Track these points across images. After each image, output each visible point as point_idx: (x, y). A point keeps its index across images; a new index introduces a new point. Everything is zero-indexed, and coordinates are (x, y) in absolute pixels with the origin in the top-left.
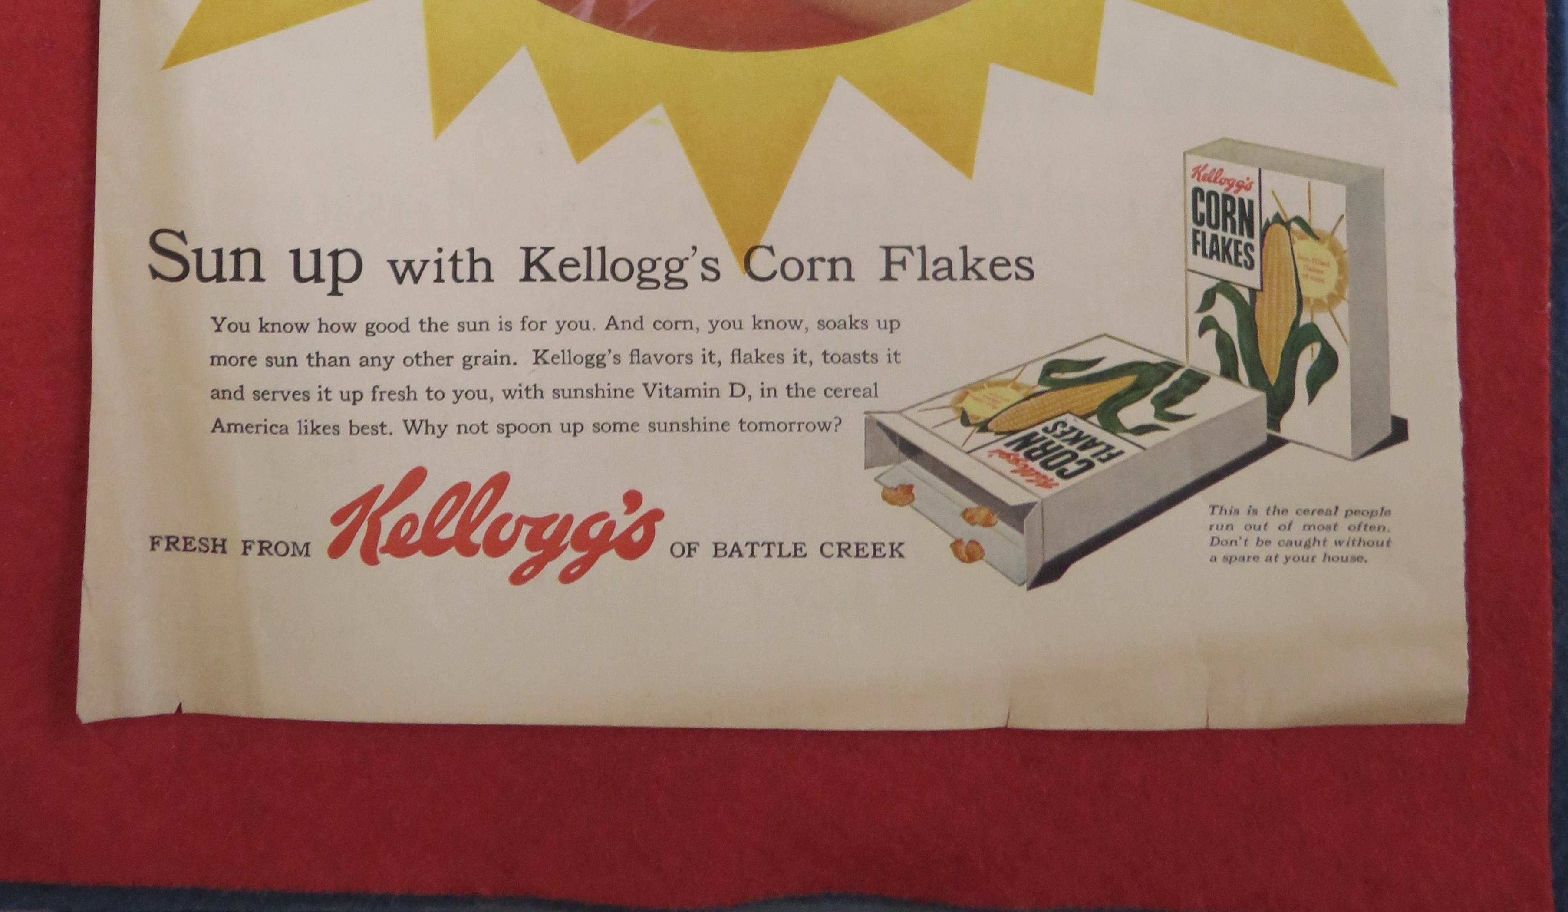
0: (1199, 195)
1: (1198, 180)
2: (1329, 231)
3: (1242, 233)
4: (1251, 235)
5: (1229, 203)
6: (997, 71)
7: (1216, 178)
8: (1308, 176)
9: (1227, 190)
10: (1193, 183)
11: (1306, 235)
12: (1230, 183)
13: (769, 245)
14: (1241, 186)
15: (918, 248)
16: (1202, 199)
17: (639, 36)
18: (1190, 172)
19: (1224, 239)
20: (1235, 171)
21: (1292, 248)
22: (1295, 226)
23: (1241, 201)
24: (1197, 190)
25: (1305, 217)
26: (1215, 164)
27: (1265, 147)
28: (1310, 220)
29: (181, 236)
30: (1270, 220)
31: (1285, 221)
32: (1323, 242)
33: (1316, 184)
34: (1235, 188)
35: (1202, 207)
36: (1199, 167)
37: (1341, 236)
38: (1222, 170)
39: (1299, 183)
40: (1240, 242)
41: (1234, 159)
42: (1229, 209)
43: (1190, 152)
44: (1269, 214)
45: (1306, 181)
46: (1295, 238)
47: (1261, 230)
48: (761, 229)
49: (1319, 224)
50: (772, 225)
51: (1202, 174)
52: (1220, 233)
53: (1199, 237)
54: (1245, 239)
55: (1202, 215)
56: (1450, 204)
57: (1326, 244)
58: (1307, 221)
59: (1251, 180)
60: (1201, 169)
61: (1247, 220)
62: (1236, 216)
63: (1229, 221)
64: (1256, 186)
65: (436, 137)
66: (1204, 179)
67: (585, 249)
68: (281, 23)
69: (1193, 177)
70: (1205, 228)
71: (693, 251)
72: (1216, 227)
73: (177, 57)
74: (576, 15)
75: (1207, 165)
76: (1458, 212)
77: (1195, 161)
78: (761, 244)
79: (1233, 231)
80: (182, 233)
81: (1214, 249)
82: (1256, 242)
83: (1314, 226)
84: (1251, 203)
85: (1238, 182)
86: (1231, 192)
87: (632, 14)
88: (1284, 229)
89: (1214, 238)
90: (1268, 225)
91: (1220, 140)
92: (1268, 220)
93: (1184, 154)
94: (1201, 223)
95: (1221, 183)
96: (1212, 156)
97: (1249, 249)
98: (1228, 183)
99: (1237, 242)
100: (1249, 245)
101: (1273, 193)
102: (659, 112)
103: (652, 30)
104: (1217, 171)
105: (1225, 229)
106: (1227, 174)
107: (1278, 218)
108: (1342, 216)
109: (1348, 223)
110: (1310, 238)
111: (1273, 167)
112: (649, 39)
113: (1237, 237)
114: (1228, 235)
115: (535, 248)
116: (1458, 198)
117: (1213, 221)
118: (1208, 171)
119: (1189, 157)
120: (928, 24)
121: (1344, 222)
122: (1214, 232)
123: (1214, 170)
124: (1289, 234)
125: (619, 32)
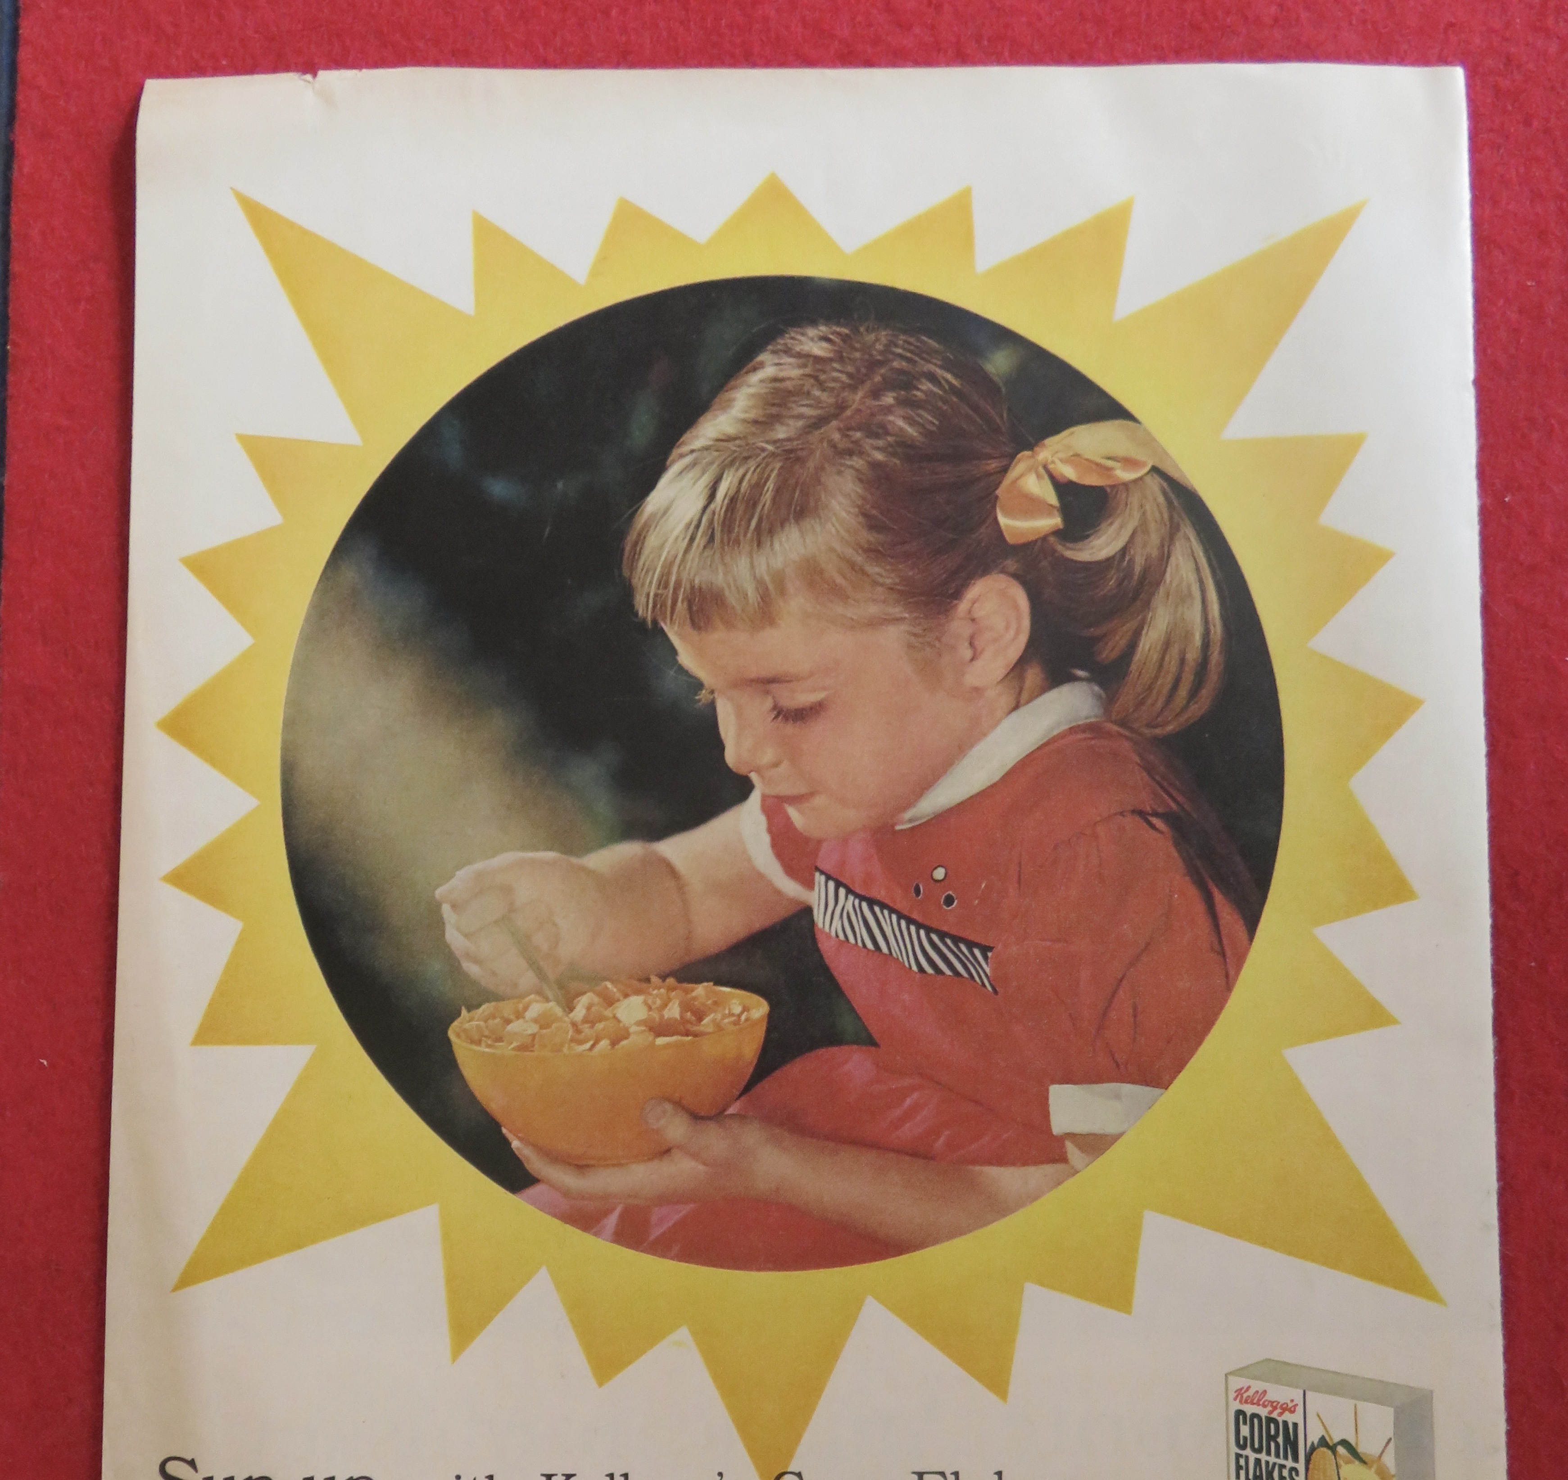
0: (1241, 1417)
1: (1241, 1402)
2: (1377, 1455)
3: (1286, 1458)
4: (1296, 1459)
5: (1272, 1426)
6: (1032, 1290)
7: (1259, 1400)
8: (1354, 1397)
9: (1271, 1412)
10: (1236, 1406)
11: (1352, 1458)
12: (1274, 1405)
13: (797, 1471)
14: (1285, 1409)
15: (952, 1474)
16: (1245, 1423)
17: (663, 1255)
18: (1232, 1395)
19: (1267, 1463)
20: (1279, 1393)
21: (1338, 1472)
22: (1341, 1450)
23: (1285, 1423)
24: (1239, 1413)
25: (1353, 1442)
26: (1257, 1386)
27: (1310, 1368)
28: (1357, 1444)
29: (192, 1463)
30: (1316, 1443)
31: (1331, 1444)
32: (1370, 1468)
33: (1362, 1405)
34: (1279, 1411)
35: (1245, 1431)
36: (1241, 1389)
37: (1389, 1460)
38: (1265, 1392)
39: (1345, 1405)
40: (1284, 1466)
41: (1279, 1382)
42: (1273, 1432)
43: (1231, 1373)
44: (1314, 1437)
45: (1353, 1402)
46: (1341, 1462)
47: (1306, 1455)
48: (790, 1454)
49: (1368, 1446)
50: (802, 1449)
51: (1245, 1396)
52: (1263, 1457)
53: (1242, 1462)
54: (1290, 1463)
55: (1245, 1438)
56: (1502, 1427)
57: (1373, 1470)
58: (1354, 1444)
59: (1294, 1403)
60: (1243, 1391)
61: (1292, 1444)
62: (1280, 1440)
63: (1273, 1445)
64: (1300, 1409)
65: (454, 1361)
66: (1246, 1402)
67: (607, 1475)
68: (296, 1244)
69: (1235, 1399)
70: (1248, 1452)
71: (720, 1478)
72: (1259, 1451)
73: (187, 1279)
74: (596, 1234)
75: (1249, 1388)
76: (1509, 1434)
77: (1237, 1383)
78: (789, 1470)
79: (1277, 1455)
80: (193, 1460)
81: (1258, 1474)
82: (1301, 1466)
83: (1361, 1450)
84: (1295, 1425)
85: (1284, 1404)
86: (1274, 1415)
87: (656, 1233)
88: (1330, 1452)
89: (1258, 1462)
90: (1313, 1449)
91: (1263, 1361)
92: (1313, 1443)
93: (1226, 1375)
94: (1243, 1447)
95: (1264, 1406)
96: (1255, 1378)
97: (1294, 1473)
98: (1272, 1406)
99: (1282, 1467)
100: (1293, 1469)
101: (1318, 1416)
102: (683, 1333)
103: (676, 1249)
104: (1260, 1392)
105: (1269, 1453)
106: (1270, 1396)
107: (1323, 1442)
108: (1390, 1440)
109: (1396, 1447)
110: (1357, 1462)
111: (1317, 1389)
112: (672, 1259)
113: (1281, 1461)
114: (1272, 1459)
115: (556, 1475)
116: (1510, 1420)
117: (1256, 1446)
118: (1251, 1393)
119: (1230, 1378)
120: (959, 1243)
121: (1392, 1445)
122: (1258, 1456)
123: (1257, 1392)
124: (1336, 1459)
125: (642, 1251)
